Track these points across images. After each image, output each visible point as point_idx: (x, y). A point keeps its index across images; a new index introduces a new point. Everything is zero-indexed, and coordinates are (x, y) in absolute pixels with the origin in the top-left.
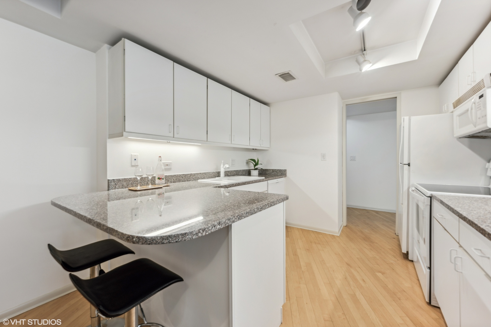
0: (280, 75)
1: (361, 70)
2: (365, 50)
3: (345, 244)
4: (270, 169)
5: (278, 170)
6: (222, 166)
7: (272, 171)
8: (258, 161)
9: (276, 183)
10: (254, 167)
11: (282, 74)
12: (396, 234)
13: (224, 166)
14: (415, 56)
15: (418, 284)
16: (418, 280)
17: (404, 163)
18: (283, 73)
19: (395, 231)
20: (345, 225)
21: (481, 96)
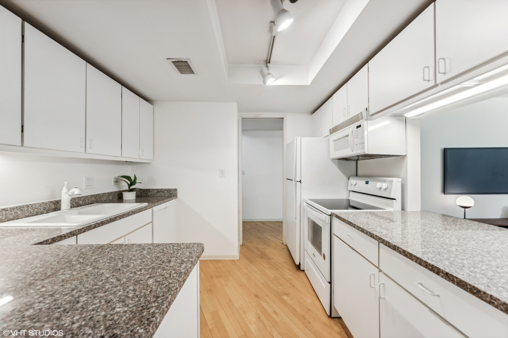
0: (174, 60)
1: (264, 82)
2: (269, 63)
3: (247, 269)
4: (154, 189)
5: (165, 190)
6: (65, 190)
7: (156, 191)
8: (135, 178)
9: (165, 208)
10: (129, 187)
11: (177, 60)
12: (283, 243)
13: (69, 190)
14: (308, 81)
15: (315, 296)
16: (314, 291)
17: (297, 181)
18: (179, 60)
19: (282, 241)
20: (241, 244)
21: (359, 127)
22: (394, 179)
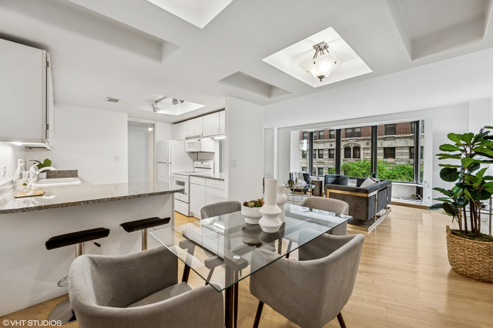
21: (199, 140)
22: (211, 161)
